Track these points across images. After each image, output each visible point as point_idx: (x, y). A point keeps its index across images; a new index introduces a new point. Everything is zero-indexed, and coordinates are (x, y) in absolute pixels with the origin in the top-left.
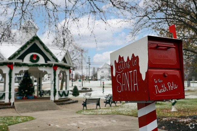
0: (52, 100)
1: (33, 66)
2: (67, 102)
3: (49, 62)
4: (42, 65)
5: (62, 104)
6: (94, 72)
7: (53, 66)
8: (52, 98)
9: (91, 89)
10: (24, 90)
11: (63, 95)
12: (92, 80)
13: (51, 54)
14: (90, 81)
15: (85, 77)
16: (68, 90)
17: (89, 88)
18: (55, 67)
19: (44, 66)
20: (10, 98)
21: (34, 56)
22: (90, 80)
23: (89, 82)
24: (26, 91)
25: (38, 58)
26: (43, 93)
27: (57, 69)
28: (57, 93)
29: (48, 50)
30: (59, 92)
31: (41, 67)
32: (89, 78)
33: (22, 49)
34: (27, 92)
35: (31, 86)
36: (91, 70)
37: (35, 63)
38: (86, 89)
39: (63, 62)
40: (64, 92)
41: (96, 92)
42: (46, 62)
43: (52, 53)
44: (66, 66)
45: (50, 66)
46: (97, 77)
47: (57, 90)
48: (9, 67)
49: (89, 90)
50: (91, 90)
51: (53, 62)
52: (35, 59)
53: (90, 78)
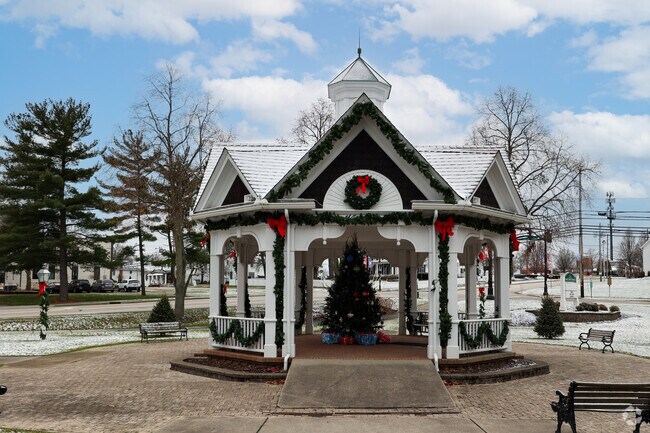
0: (433, 360)
1: (359, 220)
2: (499, 371)
3: (417, 205)
4: (392, 218)
5: (473, 380)
6: (629, 246)
7: (434, 220)
8: (434, 351)
9: (613, 309)
10: (343, 313)
11: (479, 338)
12: (620, 274)
13: (425, 169)
14: (615, 280)
15: (594, 265)
16: (504, 317)
17: (608, 305)
18: (445, 224)
19: (401, 223)
20: (280, 342)
21: (360, 184)
22: (614, 274)
23: (610, 283)
24: (351, 315)
25: (376, 190)
26: (420, 322)
27: (452, 234)
28: (455, 332)
29: (412, 156)
30: (461, 326)
31: (388, 224)
32: (610, 267)
33: (315, 156)
34: (352, 318)
35: (366, 297)
36: (618, 240)
37: (364, 211)
38: (594, 308)
39: (478, 201)
40: (485, 329)
41: (636, 321)
42: (407, 205)
43: (428, 166)
44: (492, 221)
45: (422, 219)
46: (641, 265)
47: (455, 320)
48: (275, 228)
49: (608, 312)
50: (614, 315)
51: (434, 205)
52: (364, 195)
53: (614, 269)
